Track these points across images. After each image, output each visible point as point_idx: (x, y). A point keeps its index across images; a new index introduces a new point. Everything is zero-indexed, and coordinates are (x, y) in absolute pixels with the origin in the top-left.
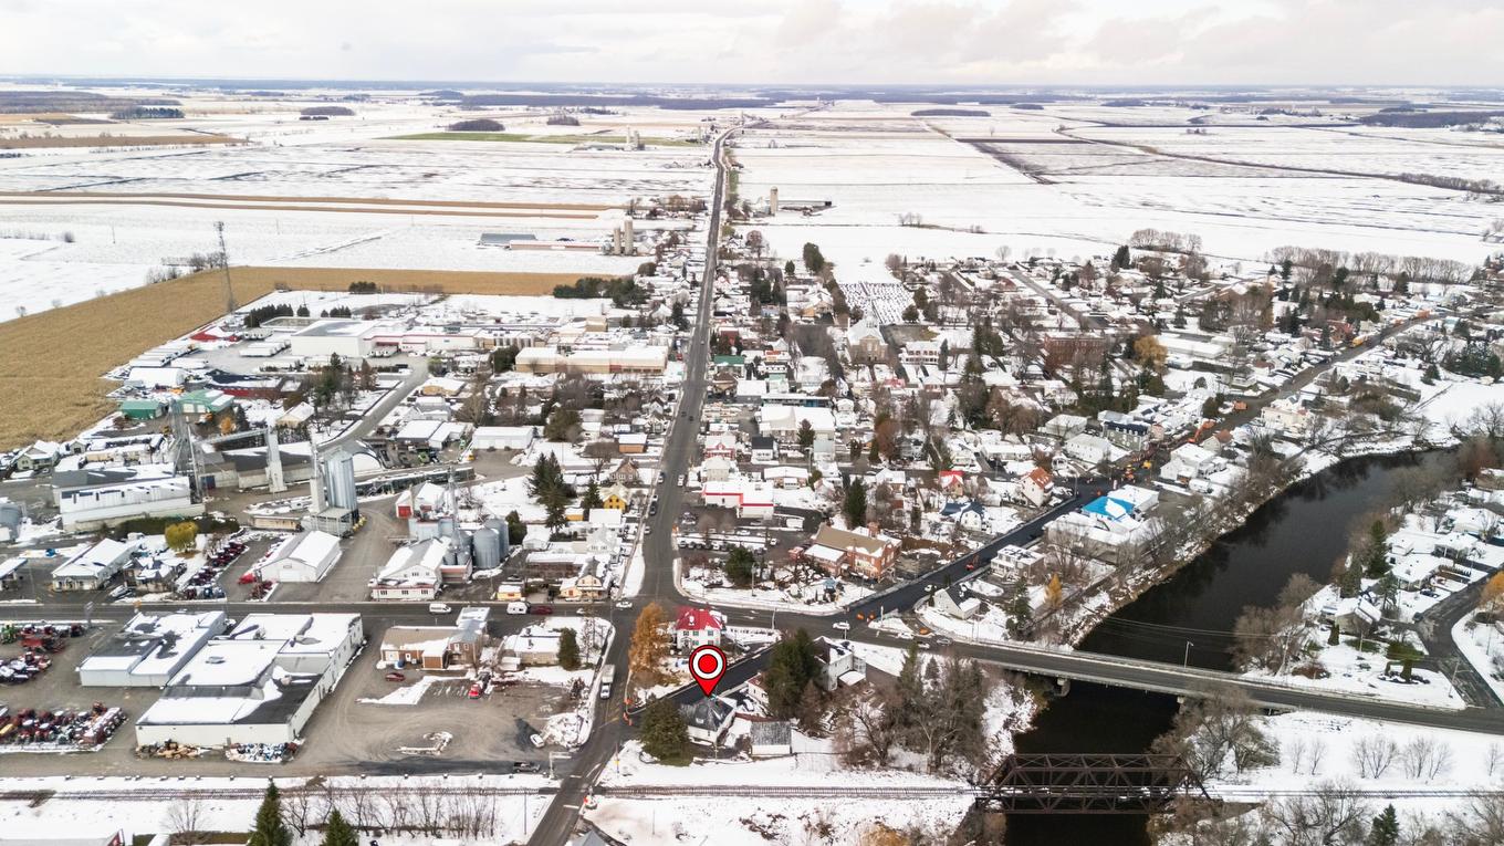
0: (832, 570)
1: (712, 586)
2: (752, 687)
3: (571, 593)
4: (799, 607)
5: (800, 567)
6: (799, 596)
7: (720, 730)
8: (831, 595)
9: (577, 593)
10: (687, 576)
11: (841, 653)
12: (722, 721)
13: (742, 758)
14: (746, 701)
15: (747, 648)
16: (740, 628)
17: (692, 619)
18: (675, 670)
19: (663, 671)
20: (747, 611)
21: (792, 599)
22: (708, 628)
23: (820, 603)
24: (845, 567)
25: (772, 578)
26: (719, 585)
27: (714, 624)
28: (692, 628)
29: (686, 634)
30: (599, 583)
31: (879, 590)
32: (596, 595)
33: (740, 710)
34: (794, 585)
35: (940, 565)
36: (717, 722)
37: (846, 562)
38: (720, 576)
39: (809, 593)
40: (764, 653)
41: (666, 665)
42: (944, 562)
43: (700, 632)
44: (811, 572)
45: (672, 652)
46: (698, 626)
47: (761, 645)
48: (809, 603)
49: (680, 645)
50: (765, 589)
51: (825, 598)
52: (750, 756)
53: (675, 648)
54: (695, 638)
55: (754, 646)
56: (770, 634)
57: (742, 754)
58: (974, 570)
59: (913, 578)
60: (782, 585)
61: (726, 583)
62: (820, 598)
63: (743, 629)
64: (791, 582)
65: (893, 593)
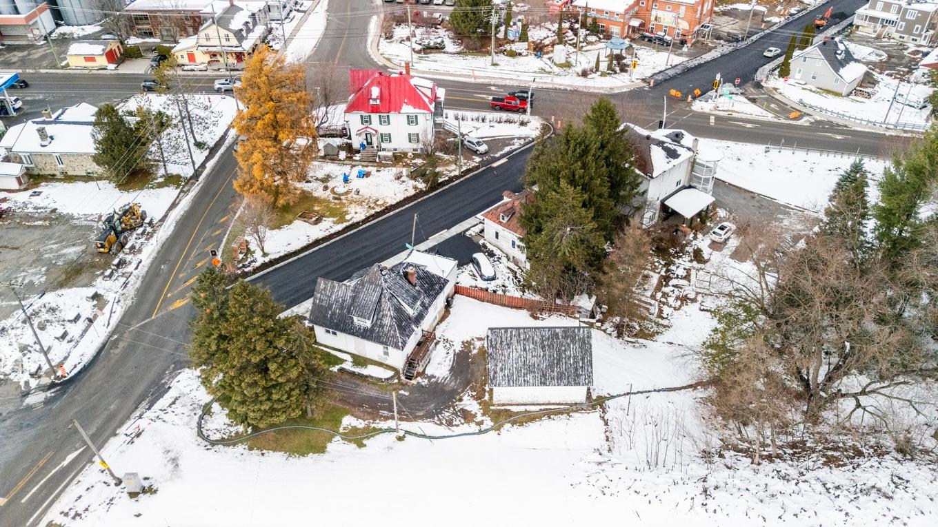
0: (615, 29)
1: (427, 49)
2: (491, 227)
3: (191, 57)
4: (569, 81)
5: (566, 25)
6: (568, 65)
7: (412, 343)
8: (618, 63)
9: (202, 58)
10: (389, 37)
11: (672, 154)
12: (419, 319)
13: (467, 416)
14: (479, 256)
15: (483, 148)
16: (470, 114)
17: (375, 92)
18: (341, 189)
19: (317, 190)
20: (484, 87)
21: (556, 69)
22: (407, 109)
23: (603, 74)
24: (636, 23)
25: (523, 37)
26: (439, 48)
27: (417, 101)
28: (375, 109)
29: (366, 121)
30: (234, 41)
31: (691, 56)
32: (232, 60)
33: (466, 278)
34: (558, 47)
35: (771, 24)
36: (405, 324)
37: (636, 16)
38: (443, 36)
39: (585, 60)
40: (514, 157)
41: (326, 179)
42: (775, 19)
43: (393, 116)
44: (582, 32)
45: (343, 155)
46: (387, 105)
47: (507, 141)
48: (585, 74)
49: (356, 142)
50: (513, 54)
51: (610, 67)
52: (486, 408)
53: (349, 148)
54: (383, 129)
55: (495, 143)
56: (522, 124)
57: (469, 403)
58: (828, 27)
59: (737, 40)
60: (539, 49)
61: (450, 46)
62: (603, 66)
63: (475, 114)
64: (553, 44)
65: (714, 60)
